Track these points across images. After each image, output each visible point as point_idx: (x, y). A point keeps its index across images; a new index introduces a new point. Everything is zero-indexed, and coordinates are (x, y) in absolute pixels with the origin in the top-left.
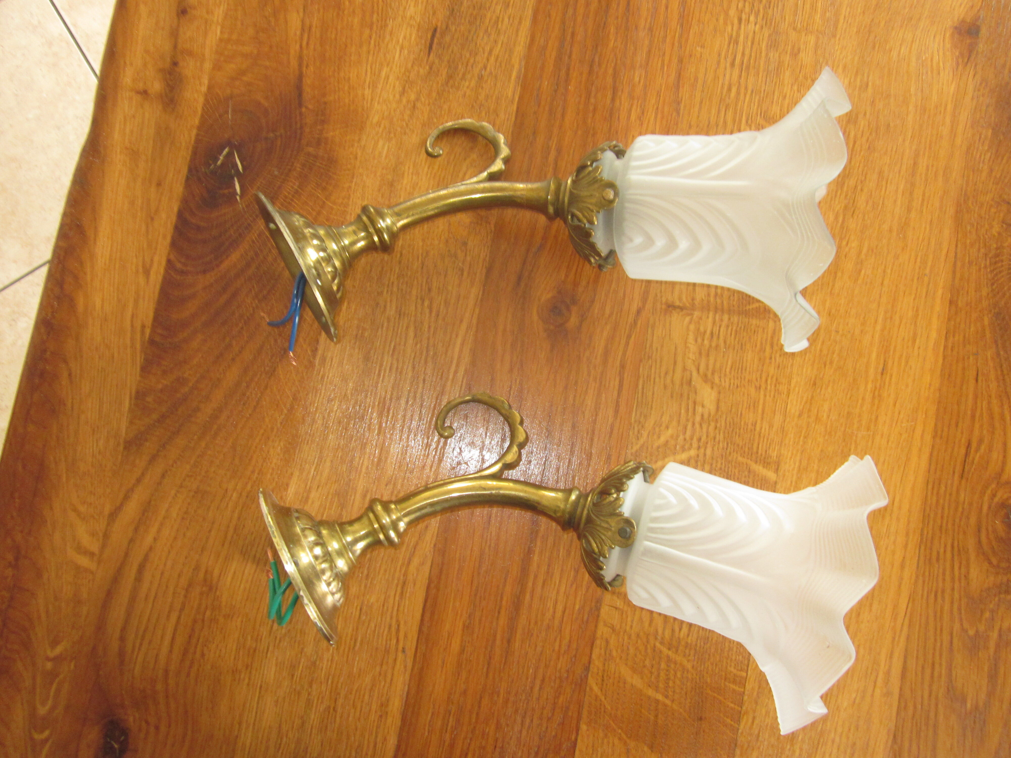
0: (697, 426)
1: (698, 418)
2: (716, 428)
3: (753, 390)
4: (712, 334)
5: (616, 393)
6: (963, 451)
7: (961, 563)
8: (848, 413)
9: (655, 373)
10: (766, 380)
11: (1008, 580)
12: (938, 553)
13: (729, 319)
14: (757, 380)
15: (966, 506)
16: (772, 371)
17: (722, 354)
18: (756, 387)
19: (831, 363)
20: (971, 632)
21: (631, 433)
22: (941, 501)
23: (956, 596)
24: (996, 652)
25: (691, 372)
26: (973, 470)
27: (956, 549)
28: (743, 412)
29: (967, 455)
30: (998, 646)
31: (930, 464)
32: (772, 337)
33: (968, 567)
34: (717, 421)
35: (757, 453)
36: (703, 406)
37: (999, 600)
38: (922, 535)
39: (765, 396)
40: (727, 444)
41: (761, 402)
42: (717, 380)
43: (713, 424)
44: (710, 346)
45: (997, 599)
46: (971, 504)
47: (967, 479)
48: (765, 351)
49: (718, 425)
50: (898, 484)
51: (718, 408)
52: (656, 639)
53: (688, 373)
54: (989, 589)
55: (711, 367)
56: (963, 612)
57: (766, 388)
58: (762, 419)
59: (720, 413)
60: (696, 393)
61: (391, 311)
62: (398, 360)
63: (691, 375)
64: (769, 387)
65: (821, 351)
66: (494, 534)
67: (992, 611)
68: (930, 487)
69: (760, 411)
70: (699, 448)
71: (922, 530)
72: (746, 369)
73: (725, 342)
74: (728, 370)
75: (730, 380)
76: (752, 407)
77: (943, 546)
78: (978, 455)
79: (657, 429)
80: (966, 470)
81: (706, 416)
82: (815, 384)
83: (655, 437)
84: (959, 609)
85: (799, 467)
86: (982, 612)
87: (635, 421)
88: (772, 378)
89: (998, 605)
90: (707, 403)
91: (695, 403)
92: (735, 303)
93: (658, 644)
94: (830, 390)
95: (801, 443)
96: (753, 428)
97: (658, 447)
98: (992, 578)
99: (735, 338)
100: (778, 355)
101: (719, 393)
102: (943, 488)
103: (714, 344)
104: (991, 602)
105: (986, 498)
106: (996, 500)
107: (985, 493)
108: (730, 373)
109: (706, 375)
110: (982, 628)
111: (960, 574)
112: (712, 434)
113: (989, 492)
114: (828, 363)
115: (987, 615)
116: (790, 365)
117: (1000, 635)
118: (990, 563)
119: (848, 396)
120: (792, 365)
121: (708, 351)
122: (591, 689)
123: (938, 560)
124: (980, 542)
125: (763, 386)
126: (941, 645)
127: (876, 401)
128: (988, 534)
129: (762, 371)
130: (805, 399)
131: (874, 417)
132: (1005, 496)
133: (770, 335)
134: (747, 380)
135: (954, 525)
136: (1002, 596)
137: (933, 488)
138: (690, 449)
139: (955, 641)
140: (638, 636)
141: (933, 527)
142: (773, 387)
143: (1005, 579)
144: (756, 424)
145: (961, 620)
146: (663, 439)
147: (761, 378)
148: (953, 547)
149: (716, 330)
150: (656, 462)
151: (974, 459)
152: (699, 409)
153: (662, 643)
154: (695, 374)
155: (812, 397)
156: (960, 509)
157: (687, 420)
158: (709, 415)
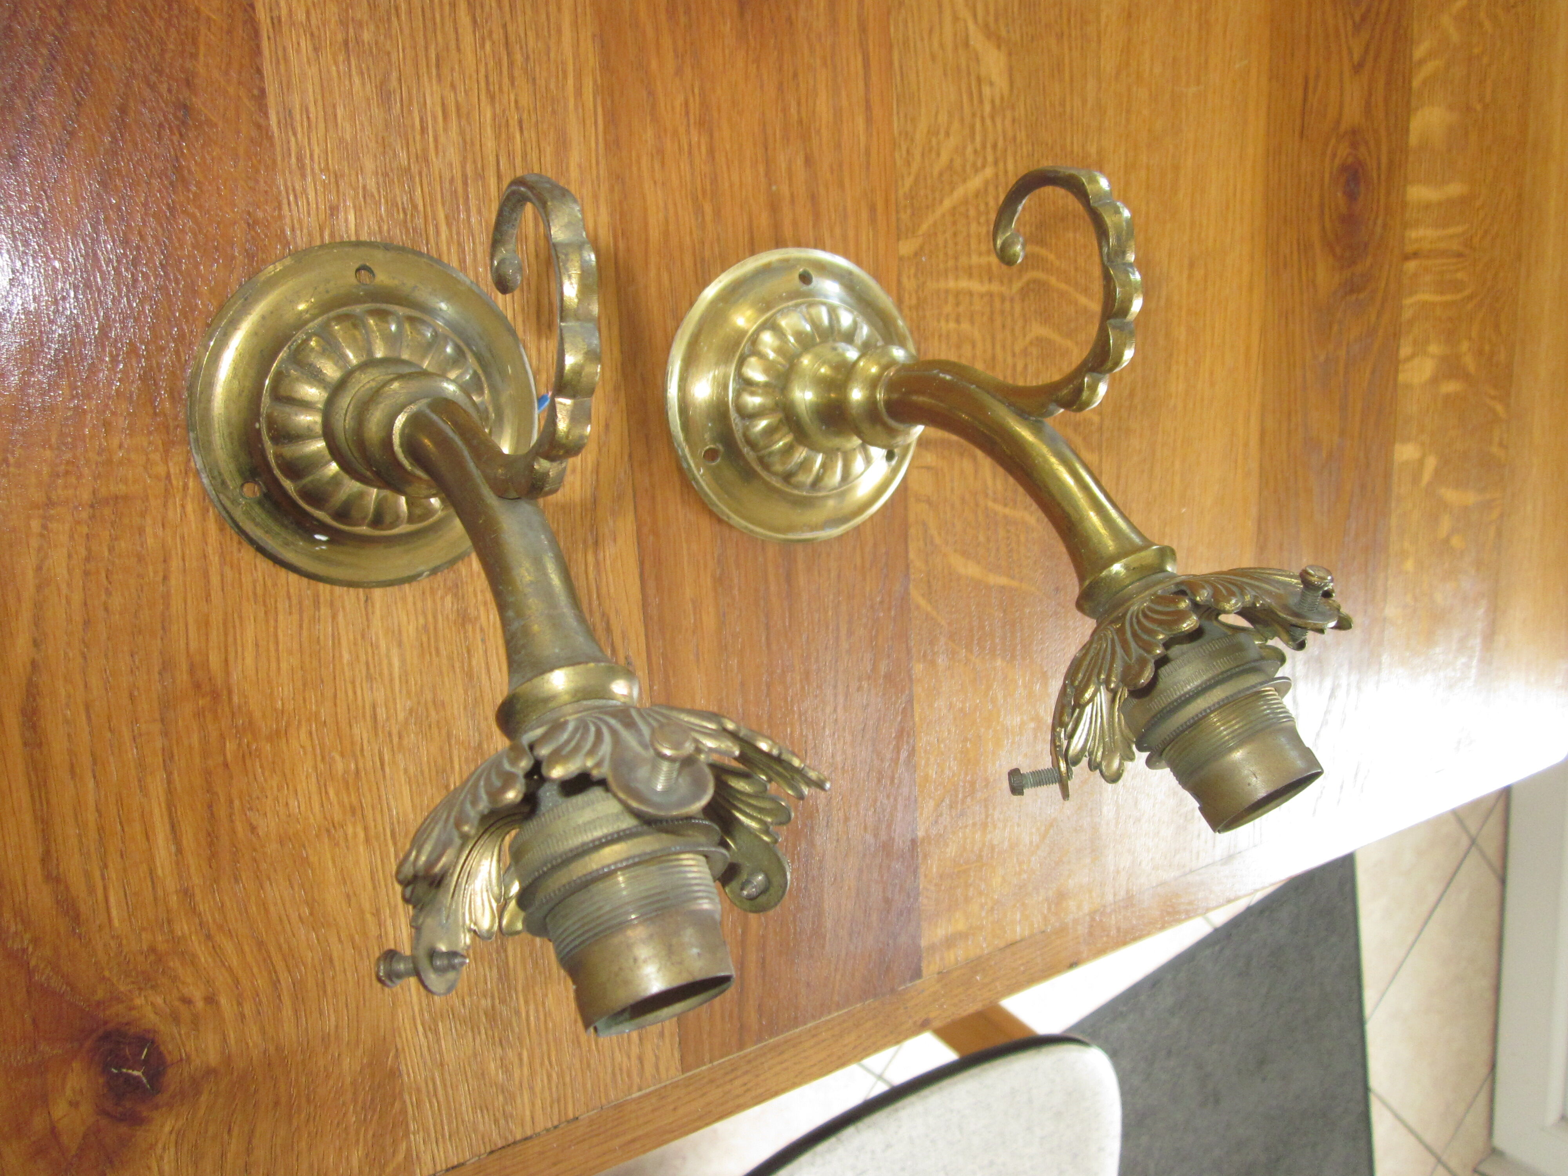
0: (988, 122)
1: (987, 108)
2: (1014, 120)
5: (861, 84)
6: (1300, 93)
9: (914, 33)
10: (1069, 20)
12: (1285, 257)
20: (1322, 358)
21: (897, 156)
25: (965, 21)
29: (1305, 100)
35: (1072, 152)
36: (991, 84)
43: (1009, 114)
52: (986, 495)
57: (1070, 35)
58: (1072, 90)
59: (1015, 91)
63: (966, 28)
68: (1271, 158)
69: (1067, 75)
70: (996, 163)
79: (934, 141)
81: (998, 102)
82: (1129, 16)
83: (933, 155)
85: (1126, 163)
87: (900, 134)
90: (995, 77)
93: (990, 504)
97: (941, 174)
101: (1010, 54)
109: (987, 25)
112: (1010, 134)
122: (918, 607)
123: (1285, 266)
124: (1324, 227)
138: (984, 166)
140: (963, 499)
146: (944, 158)
150: (941, 202)
152: (987, 90)
153: (995, 500)
154: (971, 26)
155: (1129, 40)
157: (974, 115)
158: (1002, 98)
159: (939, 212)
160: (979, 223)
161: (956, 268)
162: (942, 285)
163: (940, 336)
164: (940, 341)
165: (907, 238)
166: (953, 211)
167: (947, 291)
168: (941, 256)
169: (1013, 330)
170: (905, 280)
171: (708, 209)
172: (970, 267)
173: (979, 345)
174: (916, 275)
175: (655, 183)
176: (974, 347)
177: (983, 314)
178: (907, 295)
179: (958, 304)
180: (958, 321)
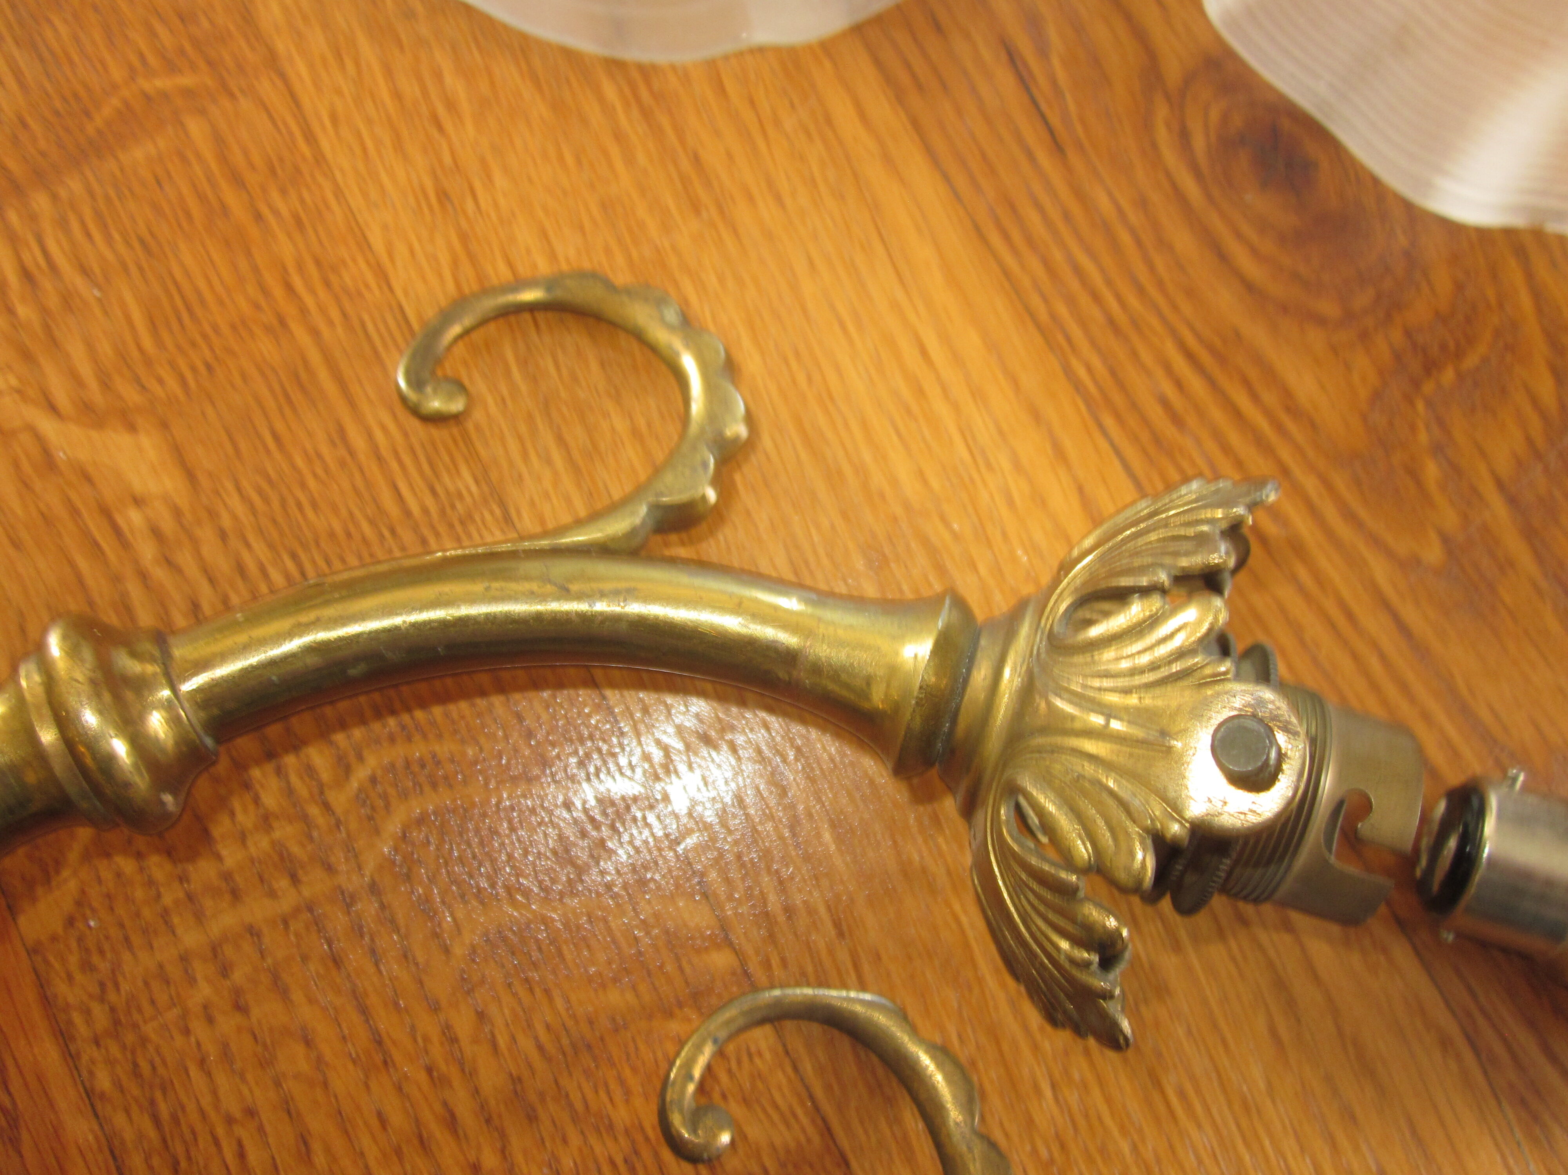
3: (265, 347)
4: (27, 275)
7: (1247, 383)
8: (604, 206)
11: (1408, 333)
13: (55, 198)
14: (257, 307)
15: (1134, 217)
16: (286, 250)
17: (97, 311)
18: (268, 329)
19: (451, 105)
22: (1058, 256)
23: (1311, 484)
24: (1539, 559)
26: (1072, 107)
27: (1205, 358)
28: (279, 426)
30: (1529, 533)
31: (947, 178)
32: (223, 159)
33: (1270, 374)
34: (213, 514)
37: (1429, 403)
38: (1078, 386)
39: (315, 333)
40: (294, 556)
41: (315, 357)
42: (131, 395)
44: (44, 311)
45: (1420, 406)
46: (1143, 203)
47: (1080, 147)
48: (225, 210)
49: (226, 522)
50: (900, 295)
51: (191, 476)
53: (25, 438)
54: (1376, 396)
55: (86, 371)
56: (1363, 513)
60: (88, 478)
64: (309, 301)
65: (397, 96)
67: (1437, 449)
71: (1069, 372)
72: (203, 302)
73: (85, 271)
74: (147, 343)
75: (172, 364)
76: (297, 397)
77: (1159, 373)
78: (1056, 62)
80: (1055, 120)
84: (1350, 516)
86: (1414, 473)
88: (301, 268)
89: (1441, 423)
91: (106, 512)
92: (42, 144)
94: (500, 181)
95: (523, 387)
96: (342, 452)
98: (1361, 362)
99: (109, 239)
100: (275, 196)
102: (1034, 218)
103: (53, 302)
104: (1413, 428)
105: (1170, 156)
106: (1199, 143)
107: (1154, 146)
108: (159, 343)
110: (1450, 519)
111: (1268, 413)
113: (1163, 135)
114: (441, 111)
115: (1432, 471)
116: (330, 196)
117: (1513, 501)
118: (1321, 321)
119: (569, 159)
120: (338, 192)
121: (47, 328)
125: (290, 310)
126: (1383, 658)
127: (665, 121)
128: (1254, 251)
129: (256, 270)
130: (444, 259)
131: (686, 165)
132: (1214, 115)
133: (208, 155)
134: (226, 330)
135: (1141, 291)
136: (1428, 387)
137: (1006, 236)
139: (1410, 614)
141: (1093, 343)
142: (322, 293)
143: (1397, 336)
144: (342, 431)
145: (1375, 541)
147: (265, 292)
148: (1190, 356)
149: (33, 256)
151: (1054, 83)
156: (1125, 238)
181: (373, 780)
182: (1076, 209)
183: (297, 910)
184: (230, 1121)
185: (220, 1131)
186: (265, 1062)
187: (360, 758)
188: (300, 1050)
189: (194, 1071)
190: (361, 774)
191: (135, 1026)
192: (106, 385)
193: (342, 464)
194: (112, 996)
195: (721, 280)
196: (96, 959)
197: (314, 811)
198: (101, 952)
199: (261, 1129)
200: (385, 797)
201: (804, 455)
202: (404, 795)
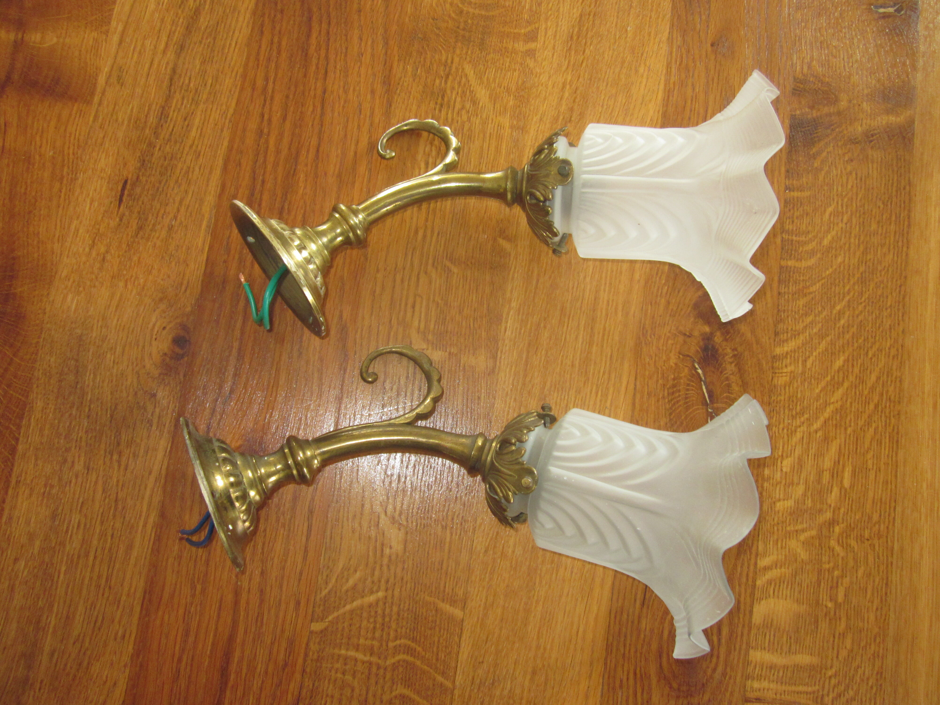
0: (385, 568)
1: (385, 561)
2: (403, 568)
3: (439, 530)
4: (399, 476)
5: (304, 539)
7: (643, 690)
9: (343, 516)
12: (621, 681)
13: (416, 458)
14: (443, 519)
15: (647, 633)
17: (409, 495)
18: (442, 526)
21: (320, 578)
22: (624, 630)
25: (379, 514)
27: (638, 676)
28: (430, 552)
31: (612, 594)
33: (650, 692)
34: (404, 562)
35: (444, 591)
36: (391, 547)
38: (606, 664)
39: (451, 535)
40: (415, 584)
41: (448, 540)
42: (404, 522)
43: (400, 565)
44: (398, 488)
46: (652, 631)
47: (648, 608)
48: (451, 490)
49: (406, 566)
50: (582, 613)
51: (405, 550)
53: (376, 515)
55: (398, 508)
57: (452, 527)
58: (449, 557)
59: (407, 554)
60: (383, 535)
61: (79, 467)
62: (86, 516)
63: (379, 517)
64: (455, 526)
66: (183, 686)
68: (613, 616)
69: (446, 550)
70: (387, 590)
71: (606, 659)
72: (432, 510)
73: (412, 483)
74: (415, 511)
75: (417, 520)
76: (438, 547)
77: (625, 673)
79: (346, 573)
80: (647, 597)
81: (393, 557)
83: (344, 580)
85: (485, 604)
87: (324, 567)
88: (458, 516)
90: (394, 544)
91: (383, 545)
95: (487, 579)
96: (440, 567)
97: (347, 591)
100: (464, 494)
101: (407, 533)
102: (625, 616)
103: (401, 487)
108: (417, 513)
109: (394, 518)
112: (399, 576)
118: (671, 687)
121: (396, 492)
123: (621, 687)
130: (490, 535)
135: (636, 652)
137: (615, 618)
138: (377, 591)
141: (616, 655)
142: (459, 526)
144: (442, 562)
146: (351, 582)
148: (635, 674)
150: (344, 606)
152: (387, 551)
154: (383, 516)
157: (375, 563)
158: (397, 556)
159: (341, 611)
160: (368, 621)
161: (348, 644)
162: (336, 651)
163: (329, 680)
164: (329, 683)
165: (317, 622)
166: (352, 612)
167: (339, 656)
168: (339, 636)
169: (383, 687)
170: (311, 645)
171: (199, 587)
172: (358, 645)
173: (357, 691)
174: (319, 644)
175: (173, 571)
176: (353, 691)
177: (362, 673)
178: (311, 653)
179: (345, 664)
180: (344, 674)
181: (400, 646)
182: (636, 622)
183: (367, 662)
184: (327, 696)
185: (324, 696)
186: (342, 688)
187: (400, 639)
188: (350, 691)
189: (327, 681)
190: (398, 642)
191: (321, 663)
192: (400, 514)
193: (438, 570)
194: (320, 653)
195: (546, 583)
196: (322, 643)
197: (384, 644)
198: (324, 643)
199: (332, 702)
200: (400, 651)
201: (535, 637)
202: (404, 653)
